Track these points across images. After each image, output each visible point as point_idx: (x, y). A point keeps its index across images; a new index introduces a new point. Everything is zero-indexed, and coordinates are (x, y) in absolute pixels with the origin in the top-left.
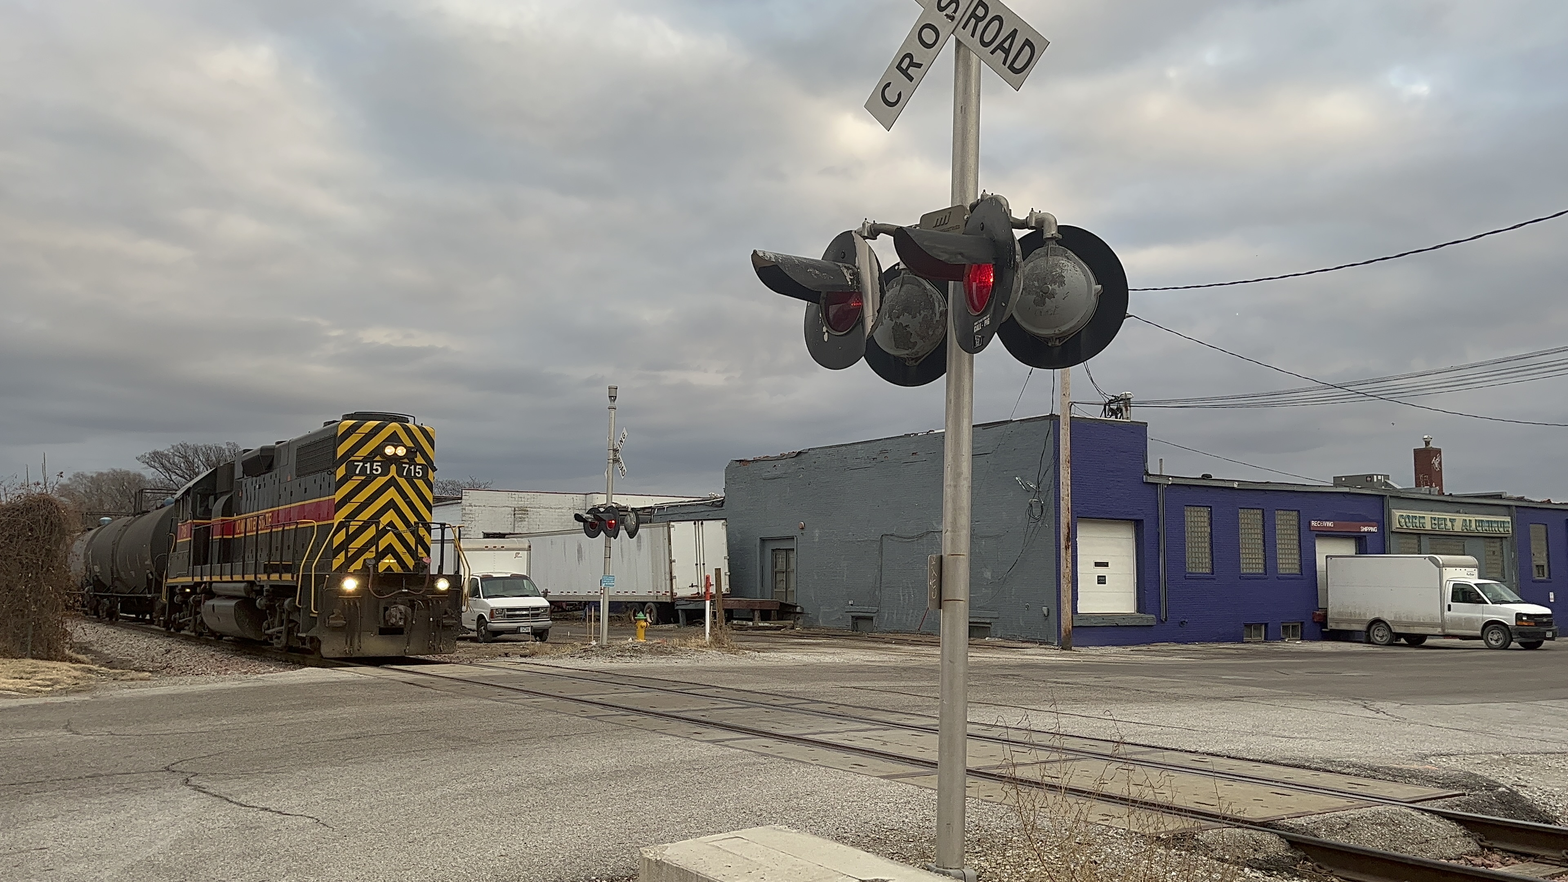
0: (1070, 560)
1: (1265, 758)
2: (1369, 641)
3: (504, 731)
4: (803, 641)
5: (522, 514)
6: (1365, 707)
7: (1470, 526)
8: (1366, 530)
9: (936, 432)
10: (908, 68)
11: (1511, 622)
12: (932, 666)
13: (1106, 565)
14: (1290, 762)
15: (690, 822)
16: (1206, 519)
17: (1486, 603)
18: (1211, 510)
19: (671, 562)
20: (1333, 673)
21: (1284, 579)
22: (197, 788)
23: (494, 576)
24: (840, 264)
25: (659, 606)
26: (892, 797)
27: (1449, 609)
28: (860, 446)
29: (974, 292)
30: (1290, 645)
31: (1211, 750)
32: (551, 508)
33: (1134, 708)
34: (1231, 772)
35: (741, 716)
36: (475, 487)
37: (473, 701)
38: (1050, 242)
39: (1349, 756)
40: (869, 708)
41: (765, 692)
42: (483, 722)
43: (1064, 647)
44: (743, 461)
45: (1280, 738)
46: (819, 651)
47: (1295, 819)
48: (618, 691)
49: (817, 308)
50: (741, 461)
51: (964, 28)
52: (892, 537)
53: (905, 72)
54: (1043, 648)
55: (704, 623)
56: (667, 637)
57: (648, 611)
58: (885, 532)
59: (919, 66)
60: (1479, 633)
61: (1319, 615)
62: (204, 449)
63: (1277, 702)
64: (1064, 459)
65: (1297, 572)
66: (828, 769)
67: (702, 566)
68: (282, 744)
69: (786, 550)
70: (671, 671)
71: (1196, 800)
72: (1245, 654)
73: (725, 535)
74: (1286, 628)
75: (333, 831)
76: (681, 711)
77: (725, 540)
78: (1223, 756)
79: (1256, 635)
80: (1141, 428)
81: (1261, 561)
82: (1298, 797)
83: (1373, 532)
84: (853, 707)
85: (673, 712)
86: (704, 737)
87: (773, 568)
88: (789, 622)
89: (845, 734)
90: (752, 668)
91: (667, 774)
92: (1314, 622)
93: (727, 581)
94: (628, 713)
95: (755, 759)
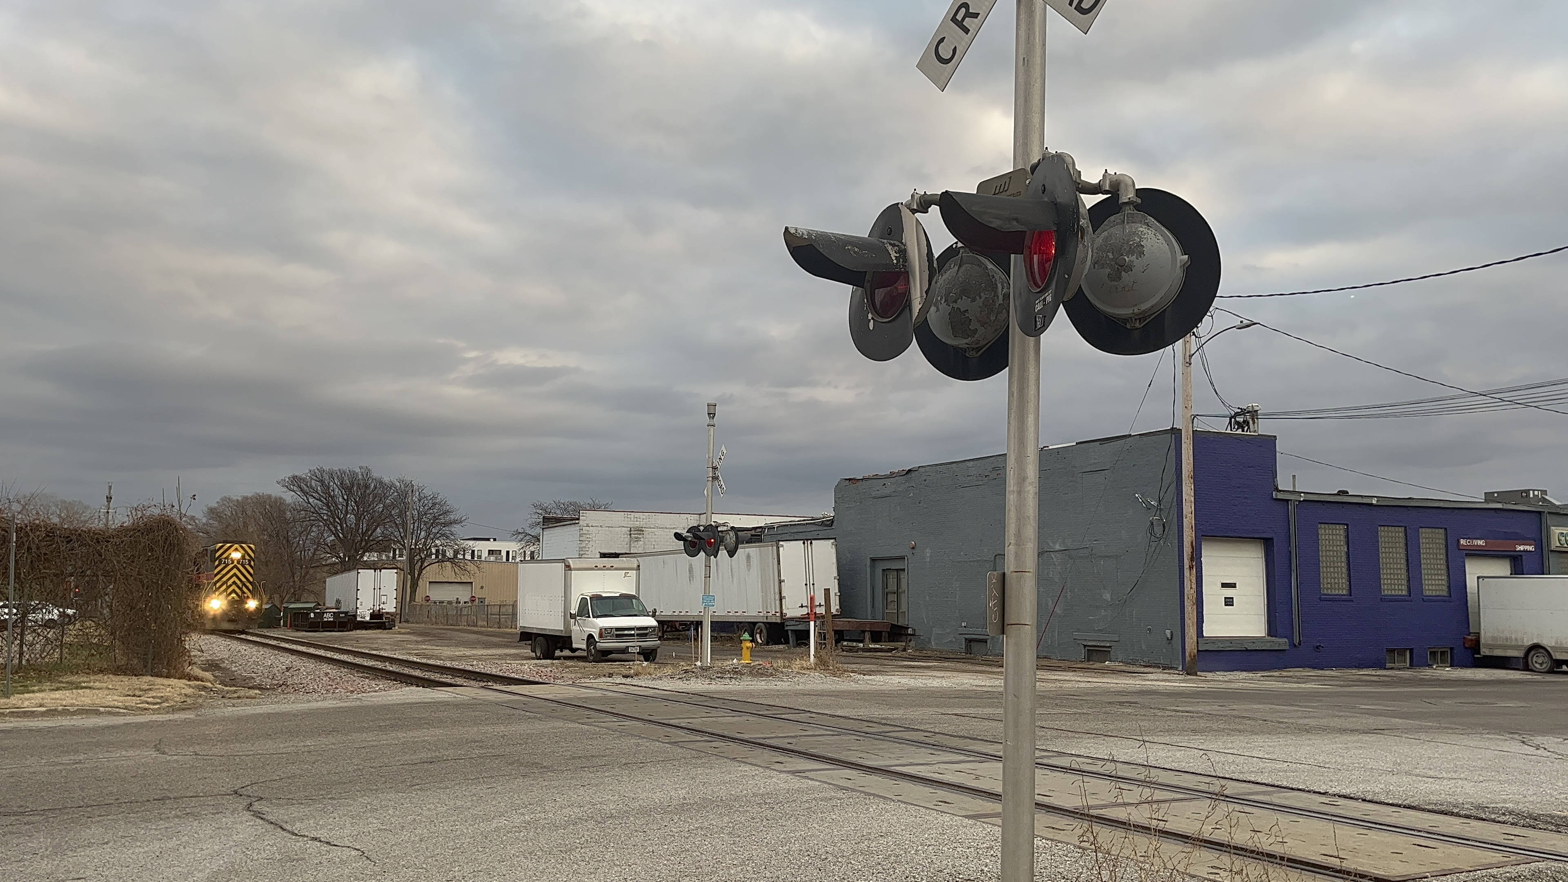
0: (1194, 581)
1: (1407, 802)
2: (1527, 668)
3: (579, 757)
4: (913, 663)
5: (638, 534)
6: (1523, 742)
8: (1522, 549)
9: (1050, 447)
10: (963, 19)
12: (1043, 691)
13: (1233, 586)
14: (1435, 808)
16: (1342, 538)
18: (1348, 528)
19: (780, 582)
20: (1487, 703)
21: (1431, 601)
22: (258, 815)
23: (604, 595)
24: (885, 241)
25: (768, 626)
28: (971, 463)
29: (1036, 266)
30: (1438, 671)
31: (1343, 792)
32: (666, 528)
33: (1259, 740)
34: (1367, 818)
35: (828, 744)
36: (594, 508)
37: (560, 724)
38: (1128, 208)
39: (1505, 801)
40: (968, 738)
41: (860, 718)
42: (562, 747)
43: (1189, 672)
44: (852, 479)
45: (1425, 779)
46: (927, 674)
47: (1441, 878)
48: (709, 715)
49: (862, 292)
50: (850, 480)
53: (960, 24)
54: (1166, 673)
55: (808, 644)
56: (773, 658)
57: (758, 631)
58: (999, 552)
59: (976, 15)
61: (1472, 640)
62: (339, 473)
63: (1423, 736)
64: (1187, 476)
65: (1445, 594)
66: (909, 807)
67: (811, 586)
68: (355, 767)
69: (897, 570)
70: (768, 694)
71: (1324, 852)
72: (1388, 681)
73: (835, 555)
74: (1433, 654)
75: (374, 865)
76: (768, 738)
77: (835, 560)
78: (1357, 799)
79: (1401, 662)
80: (1270, 442)
81: (1404, 582)
82: (1445, 850)
83: (1530, 551)
84: (951, 736)
85: (759, 738)
86: (785, 767)
87: (883, 588)
88: (901, 644)
89: (936, 766)
90: (853, 692)
91: (736, 809)
92: (1466, 648)
93: (838, 602)
94: (711, 739)
95: (832, 794)
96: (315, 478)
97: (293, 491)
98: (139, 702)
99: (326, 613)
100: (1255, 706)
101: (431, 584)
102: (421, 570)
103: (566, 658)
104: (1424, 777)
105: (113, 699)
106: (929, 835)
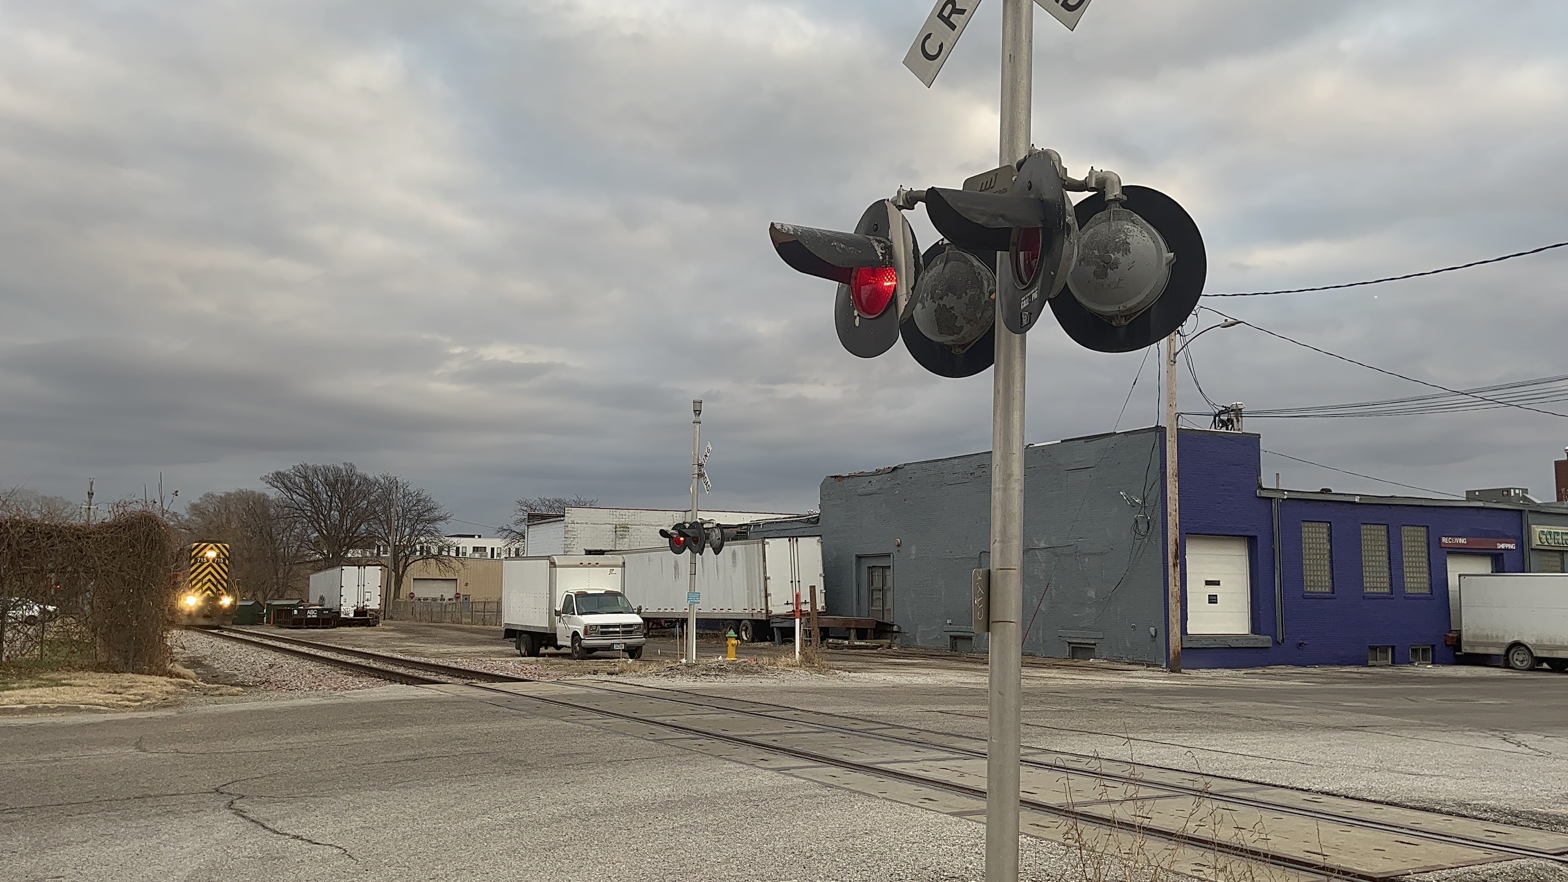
0: (1178, 578)
1: (1390, 799)
2: (1507, 665)
3: (564, 755)
4: (898, 661)
5: (623, 531)
6: (1504, 739)
8: (1503, 547)
9: (1036, 445)
10: (950, 15)
12: (1028, 688)
13: (1217, 583)
14: (1417, 805)
15: (732, 863)
16: (1325, 536)
18: (1331, 525)
19: (766, 579)
20: (1468, 700)
21: (1411, 599)
22: (240, 813)
23: (589, 592)
24: (871, 238)
25: (753, 623)
26: (959, 838)
28: (957, 460)
30: (1421, 669)
31: (1326, 789)
32: (652, 525)
33: (1244, 737)
34: (1349, 815)
35: (814, 741)
36: (579, 505)
37: (544, 721)
38: (1114, 205)
39: (1486, 798)
40: (953, 735)
41: (845, 715)
42: (546, 745)
43: (1173, 669)
44: (838, 477)
45: (1407, 776)
46: (913, 671)
47: (1423, 874)
48: (693, 712)
49: (849, 287)
50: (836, 477)
53: (947, 21)
54: (1150, 670)
55: (794, 642)
56: (759, 655)
57: (744, 628)
58: (984, 550)
59: (962, 12)
61: (1452, 638)
62: (322, 469)
63: (1404, 733)
64: (1171, 473)
65: (1426, 591)
66: (894, 804)
67: (797, 583)
68: (338, 765)
69: (882, 567)
70: (753, 691)
71: (1307, 849)
72: (1371, 678)
73: (820, 552)
74: (1415, 651)
75: (356, 863)
76: (752, 735)
77: (820, 557)
78: (1340, 796)
79: (1383, 659)
80: (1254, 440)
81: (1387, 580)
82: (1428, 847)
83: (1511, 550)
84: (936, 733)
85: (744, 736)
86: (769, 764)
87: (869, 585)
88: (886, 641)
89: (921, 763)
90: (839, 689)
91: (720, 806)
92: (1447, 645)
93: (823, 599)
94: (697, 736)
95: (817, 791)
96: (299, 474)
97: (277, 487)
98: (120, 699)
99: (310, 609)
100: (1238, 704)
101: (415, 581)
102: (405, 567)
103: (550, 655)
104: (1406, 774)
105: (94, 696)
106: (914, 832)
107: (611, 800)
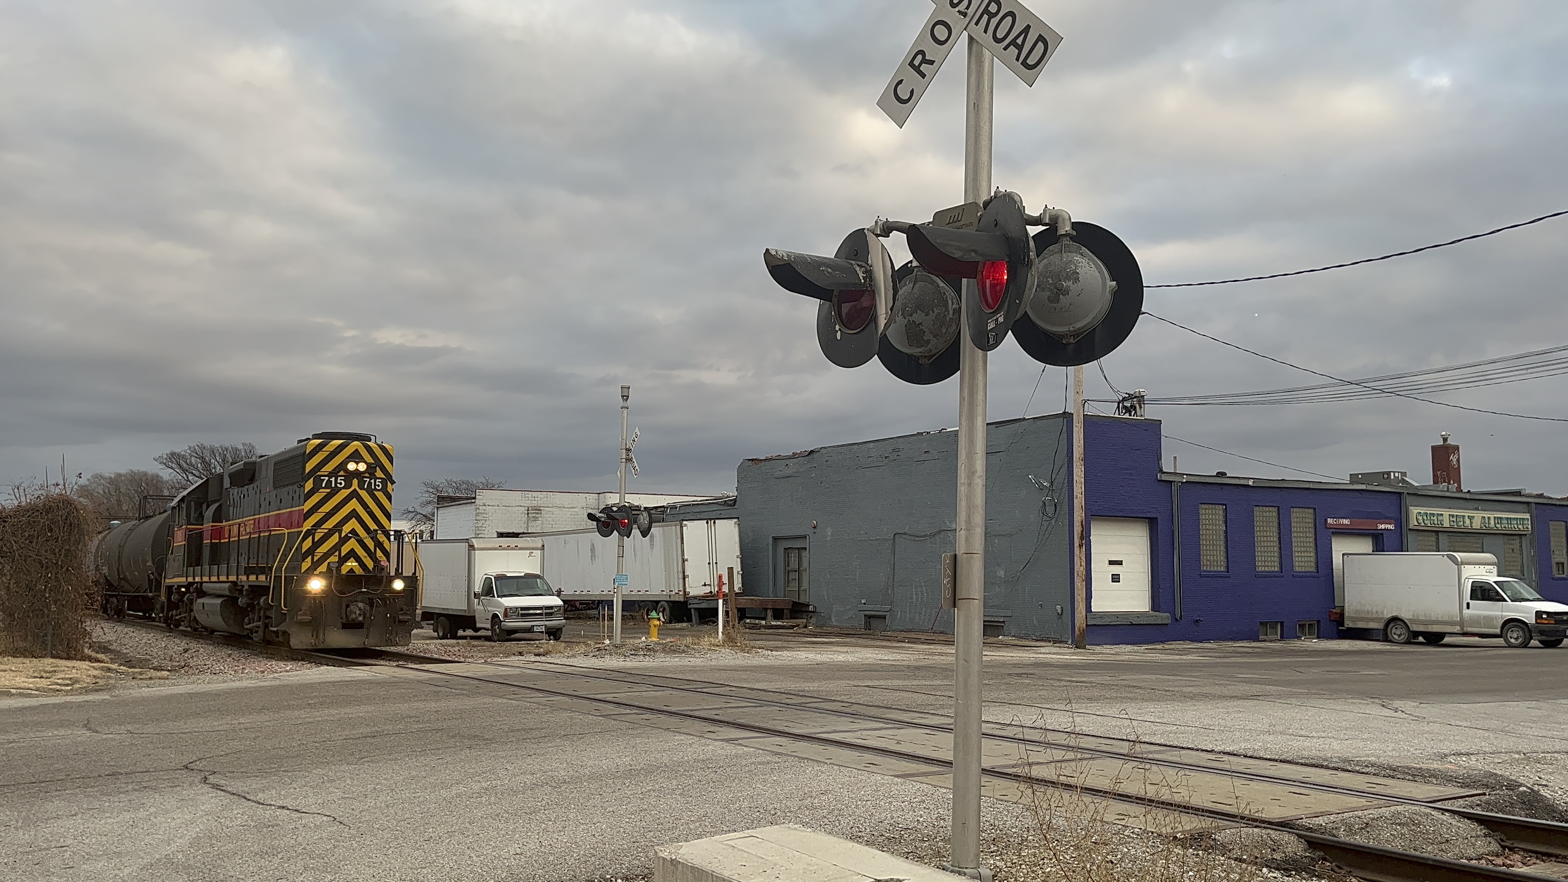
0: (1083, 558)
1: (1282, 757)
2: (1386, 639)
3: (518, 730)
4: (814, 639)
5: (535, 513)
6: (1383, 706)
7: (1489, 523)
8: (1383, 528)
9: (948, 430)
10: (920, 65)
11: (1531, 619)
12: (945, 664)
13: (1120, 563)
14: (1307, 762)
15: (705, 820)
16: (1221, 517)
17: (1506, 601)
18: (1226, 508)
19: (684, 561)
20: (1351, 672)
21: (1300, 577)
22: (216, 787)
23: (508, 575)
24: (853, 262)
25: (671, 604)
26: (907, 796)
27: (1468, 607)
28: (872, 444)
29: (988, 290)
30: (1307, 643)
31: (1228, 749)
32: (564, 507)
33: (1151, 707)
34: (1248, 771)
35: (754, 715)
36: (489, 487)
37: (488, 700)
38: (1064, 239)
39: (1368, 756)
40: (882, 707)
41: (778, 691)
42: (498, 721)
43: (1078, 645)
44: (755, 460)
45: (1297, 738)
46: (830, 649)
47: (1314, 819)
48: (631, 690)
49: (830, 305)
50: (752, 460)
51: (977, 24)
52: (905, 536)
53: (917, 69)
54: (1057, 647)
55: (717, 622)
56: (680, 636)
57: (661, 610)
58: (898, 531)
59: (932, 62)
60: (1498, 631)
61: (1336, 613)
62: (220, 450)
63: (1294, 701)
64: (1078, 458)
65: (1313, 569)
66: (842, 768)
67: (715, 564)
68: (299, 742)
69: (798, 548)
70: (683, 670)
71: (1213, 800)
72: (1261, 653)
73: (738, 534)
74: (1302, 626)
75: (349, 829)
76: (695, 710)
77: (737, 539)
78: (1239, 756)
79: (1271, 634)
80: (1155, 426)
81: (1277, 559)
82: (1317, 797)
83: (1390, 530)
84: (867, 706)
85: (687, 710)
86: (718, 736)
87: (785, 566)
88: (802, 620)
89: (858, 733)
90: (765, 667)
91: (681, 773)
92: (1331, 620)
93: (740, 580)
94: (641, 712)
95: (769, 758)
96: (195, 455)
97: (172, 468)
98: (49, 683)
100: (1142, 677)
103: (472, 638)
104: (1296, 736)
106: (865, 792)
107: (576, 770)
